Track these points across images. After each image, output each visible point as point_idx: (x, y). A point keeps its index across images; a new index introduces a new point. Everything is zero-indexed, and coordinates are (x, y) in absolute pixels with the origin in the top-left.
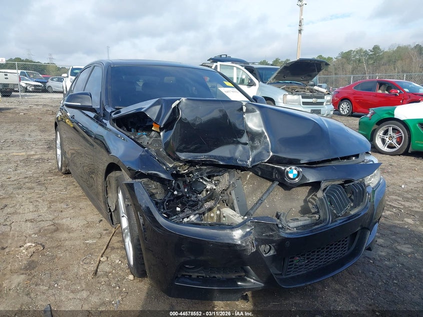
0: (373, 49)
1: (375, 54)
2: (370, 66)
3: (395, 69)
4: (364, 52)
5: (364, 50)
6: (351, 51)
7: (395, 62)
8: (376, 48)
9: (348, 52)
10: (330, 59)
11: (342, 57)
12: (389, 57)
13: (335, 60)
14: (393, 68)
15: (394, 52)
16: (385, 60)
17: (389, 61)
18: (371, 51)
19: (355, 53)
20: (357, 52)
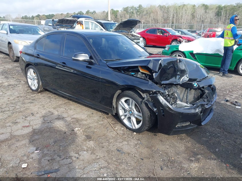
0: (139, 6)
1: (140, 9)
2: (138, 16)
3: (150, 17)
4: (135, 8)
5: (135, 7)
6: (128, 7)
7: (150, 14)
8: (140, 6)
9: (127, 8)
10: (118, 11)
11: (124, 11)
12: (147, 11)
13: (120, 12)
14: (149, 17)
15: (149, 8)
16: (145, 13)
17: (147, 13)
18: (138, 8)
19: (130, 8)
20: (131, 8)
